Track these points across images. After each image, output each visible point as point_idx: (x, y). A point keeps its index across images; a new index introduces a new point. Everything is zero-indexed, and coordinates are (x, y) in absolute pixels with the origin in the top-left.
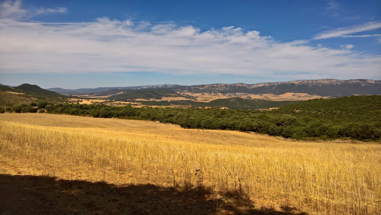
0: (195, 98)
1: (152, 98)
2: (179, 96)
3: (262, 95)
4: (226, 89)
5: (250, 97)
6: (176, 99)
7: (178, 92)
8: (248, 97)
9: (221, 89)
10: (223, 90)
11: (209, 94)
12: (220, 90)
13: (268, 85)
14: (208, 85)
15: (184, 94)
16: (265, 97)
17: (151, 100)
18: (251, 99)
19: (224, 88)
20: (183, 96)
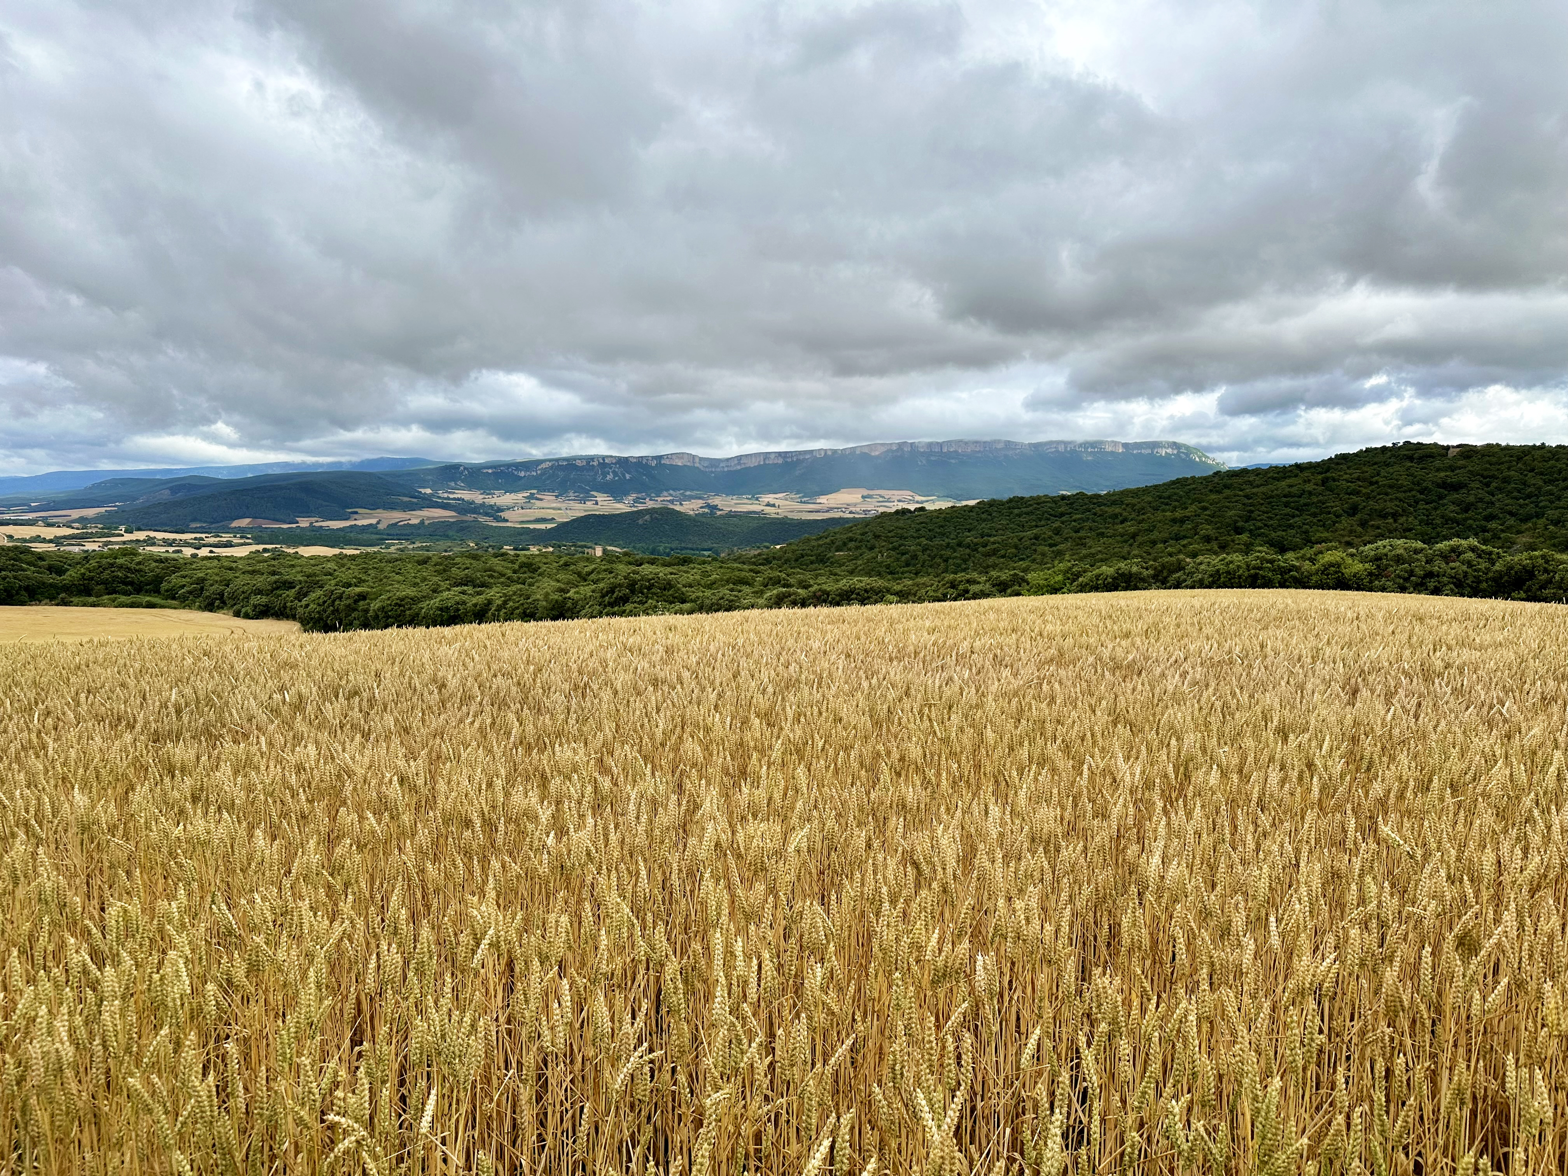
0: (495, 512)
1: (307, 513)
2: (429, 503)
3: (757, 499)
4: (624, 476)
5: (715, 507)
6: (414, 518)
7: (424, 487)
8: (708, 506)
9: (605, 475)
10: (613, 481)
11: (557, 496)
12: (599, 479)
13: (780, 461)
14: (550, 460)
15: (451, 496)
16: (768, 505)
17: (304, 523)
18: (719, 513)
19: (614, 472)
20: (445, 507)
